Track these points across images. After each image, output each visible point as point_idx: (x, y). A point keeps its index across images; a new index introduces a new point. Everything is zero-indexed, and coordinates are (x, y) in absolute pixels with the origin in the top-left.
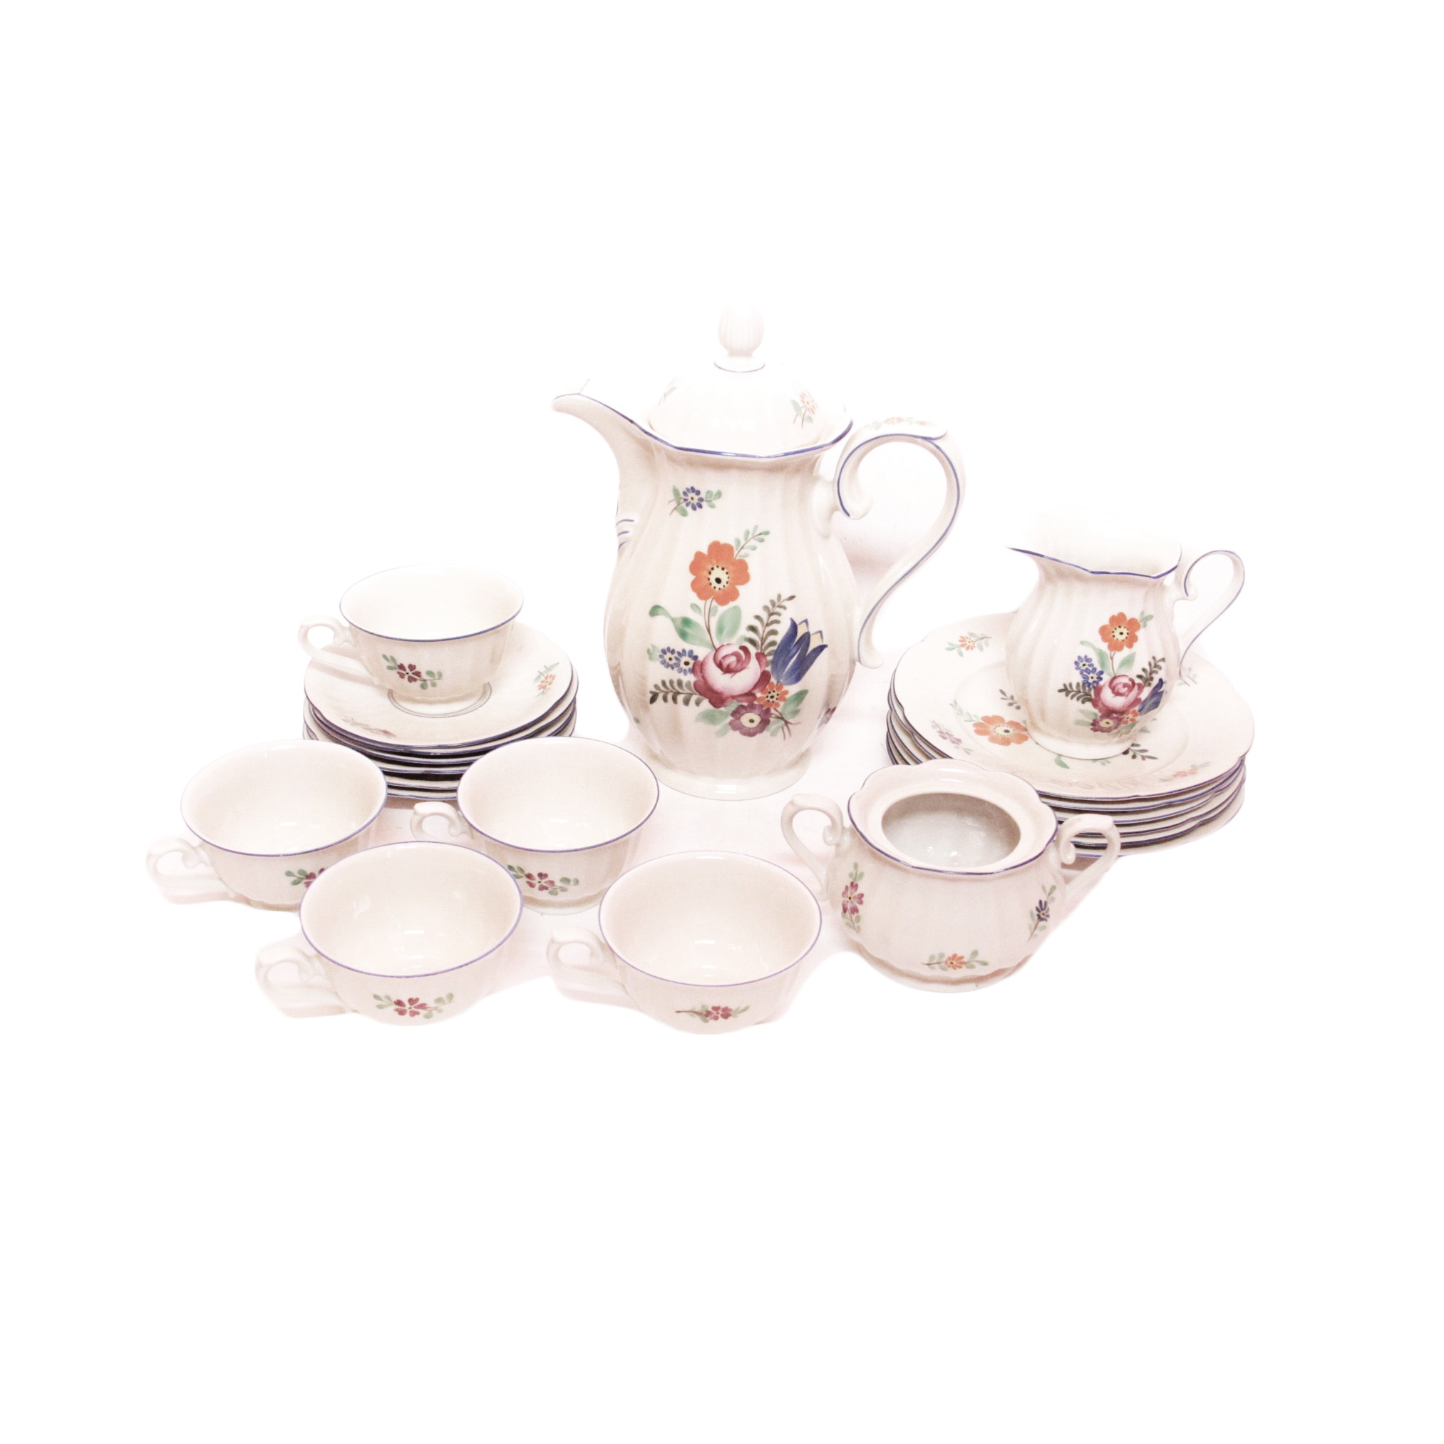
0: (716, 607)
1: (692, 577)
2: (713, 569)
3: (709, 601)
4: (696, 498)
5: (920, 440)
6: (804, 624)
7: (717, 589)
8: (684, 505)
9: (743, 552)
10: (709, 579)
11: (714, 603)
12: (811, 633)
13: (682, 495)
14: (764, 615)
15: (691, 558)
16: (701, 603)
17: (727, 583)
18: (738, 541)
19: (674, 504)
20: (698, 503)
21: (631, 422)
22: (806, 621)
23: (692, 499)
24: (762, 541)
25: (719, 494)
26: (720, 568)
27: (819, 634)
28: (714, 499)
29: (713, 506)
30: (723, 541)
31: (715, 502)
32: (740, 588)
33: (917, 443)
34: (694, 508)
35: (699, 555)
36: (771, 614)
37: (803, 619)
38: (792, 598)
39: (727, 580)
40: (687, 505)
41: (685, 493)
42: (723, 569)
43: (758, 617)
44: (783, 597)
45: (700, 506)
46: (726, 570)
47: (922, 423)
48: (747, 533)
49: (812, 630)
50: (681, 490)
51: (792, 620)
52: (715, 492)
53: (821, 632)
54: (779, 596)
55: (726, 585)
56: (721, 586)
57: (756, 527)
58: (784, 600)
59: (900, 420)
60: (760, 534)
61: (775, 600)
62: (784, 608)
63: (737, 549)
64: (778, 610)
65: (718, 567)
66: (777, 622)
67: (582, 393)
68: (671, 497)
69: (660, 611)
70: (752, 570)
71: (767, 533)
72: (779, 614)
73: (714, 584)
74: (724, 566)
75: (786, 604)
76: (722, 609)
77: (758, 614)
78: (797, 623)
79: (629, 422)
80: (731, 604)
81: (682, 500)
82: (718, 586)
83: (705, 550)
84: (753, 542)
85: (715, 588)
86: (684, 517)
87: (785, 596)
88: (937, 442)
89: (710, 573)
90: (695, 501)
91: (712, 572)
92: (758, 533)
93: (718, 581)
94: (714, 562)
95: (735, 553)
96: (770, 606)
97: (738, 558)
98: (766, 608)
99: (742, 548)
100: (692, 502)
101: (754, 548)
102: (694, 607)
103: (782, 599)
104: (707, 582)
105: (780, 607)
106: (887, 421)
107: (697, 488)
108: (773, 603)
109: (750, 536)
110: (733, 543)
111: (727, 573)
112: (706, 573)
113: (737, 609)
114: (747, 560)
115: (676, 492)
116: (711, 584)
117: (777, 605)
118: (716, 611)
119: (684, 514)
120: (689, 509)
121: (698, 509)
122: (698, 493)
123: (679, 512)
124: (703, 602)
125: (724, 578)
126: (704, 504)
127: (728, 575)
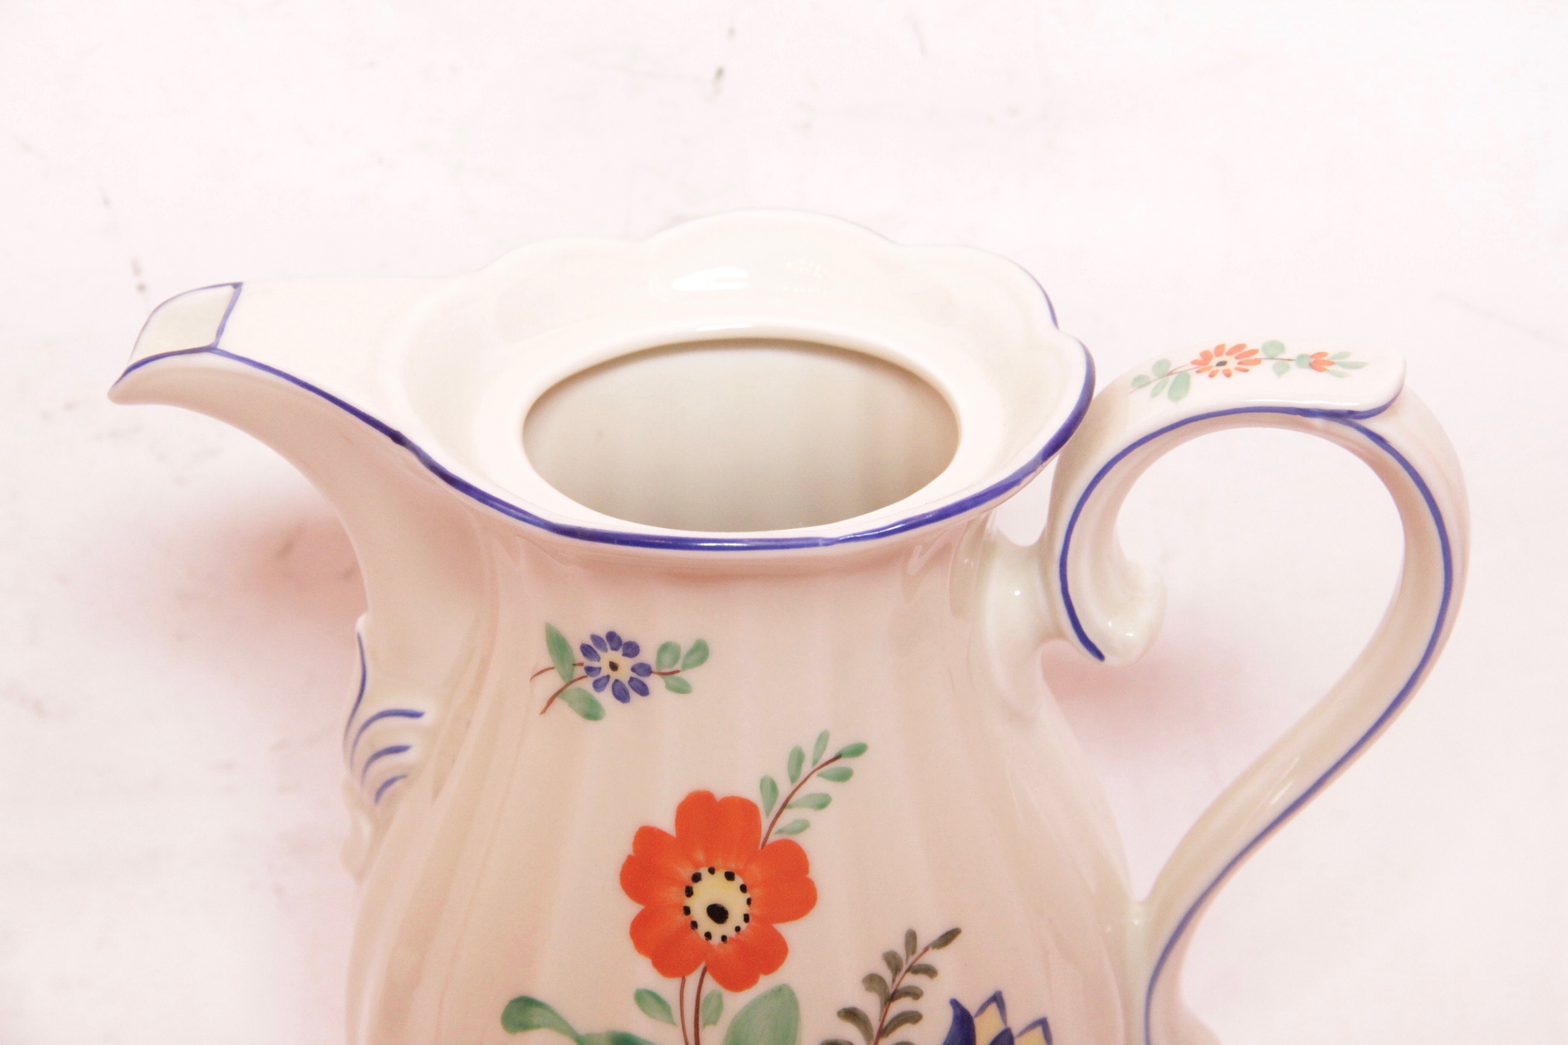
0: (720, 996)
1: (632, 909)
2: (697, 878)
3: (693, 980)
4: (626, 666)
5: (1318, 422)
6: (993, 1008)
7: (716, 940)
8: (587, 684)
9: (788, 818)
10: (687, 910)
11: (711, 985)
12: (1015, 1031)
13: (579, 657)
14: (870, 1005)
15: (622, 847)
16: (668, 988)
17: (746, 918)
18: (770, 787)
19: (553, 682)
20: (632, 679)
21: (397, 438)
22: (997, 999)
23: (614, 666)
24: (844, 776)
25: (700, 652)
26: (720, 875)
27: (1038, 1031)
28: (686, 667)
29: (682, 689)
30: (720, 791)
31: (690, 676)
32: (788, 930)
33: (1310, 429)
34: (622, 696)
35: (647, 838)
36: (891, 998)
37: (989, 993)
38: (949, 937)
39: (744, 909)
40: (598, 686)
41: (586, 650)
42: (730, 876)
43: (851, 1015)
44: (922, 941)
45: (643, 691)
46: (739, 881)
47: (1318, 362)
48: (798, 758)
49: (1017, 1021)
50: (577, 636)
51: (955, 1004)
52: (685, 643)
53: (1043, 1023)
54: (911, 938)
55: (744, 926)
56: (727, 929)
57: (823, 739)
58: (926, 950)
59: (1245, 357)
60: (837, 757)
61: (900, 950)
62: (929, 971)
63: (767, 815)
64: (910, 980)
65: (712, 871)
66: (914, 1017)
67: (224, 345)
68: (546, 661)
69: (536, 1015)
70: (821, 872)
71: (858, 750)
72: (915, 994)
73: (706, 924)
74: (732, 867)
75: (933, 958)
76: (736, 1002)
77: (849, 1003)
78: (972, 1006)
79: (387, 441)
80: (765, 983)
81: (580, 671)
82: (718, 930)
83: (666, 822)
84: (817, 785)
85: (708, 935)
86: (591, 724)
87: (928, 934)
88: (1373, 424)
89: (689, 892)
90: (624, 674)
91: (697, 887)
92: (828, 755)
93: (718, 913)
94: (700, 856)
95: (765, 823)
96: (886, 974)
97: (773, 838)
98: (872, 981)
99: (784, 806)
100: (614, 676)
101: (822, 803)
102: (646, 999)
103: (922, 943)
104: (681, 918)
105: (915, 970)
106: (1203, 362)
107: (626, 636)
108: (892, 961)
109: (807, 768)
110: (752, 793)
111: (743, 889)
112: (675, 894)
113: (786, 998)
114: (803, 840)
115: (557, 643)
116: (694, 925)
117: (905, 967)
118: (720, 1007)
119: (592, 713)
120: (606, 698)
121: (634, 696)
122: (631, 649)
123: (571, 704)
124: (675, 983)
125: (736, 904)
126: (654, 682)
127: (747, 895)
